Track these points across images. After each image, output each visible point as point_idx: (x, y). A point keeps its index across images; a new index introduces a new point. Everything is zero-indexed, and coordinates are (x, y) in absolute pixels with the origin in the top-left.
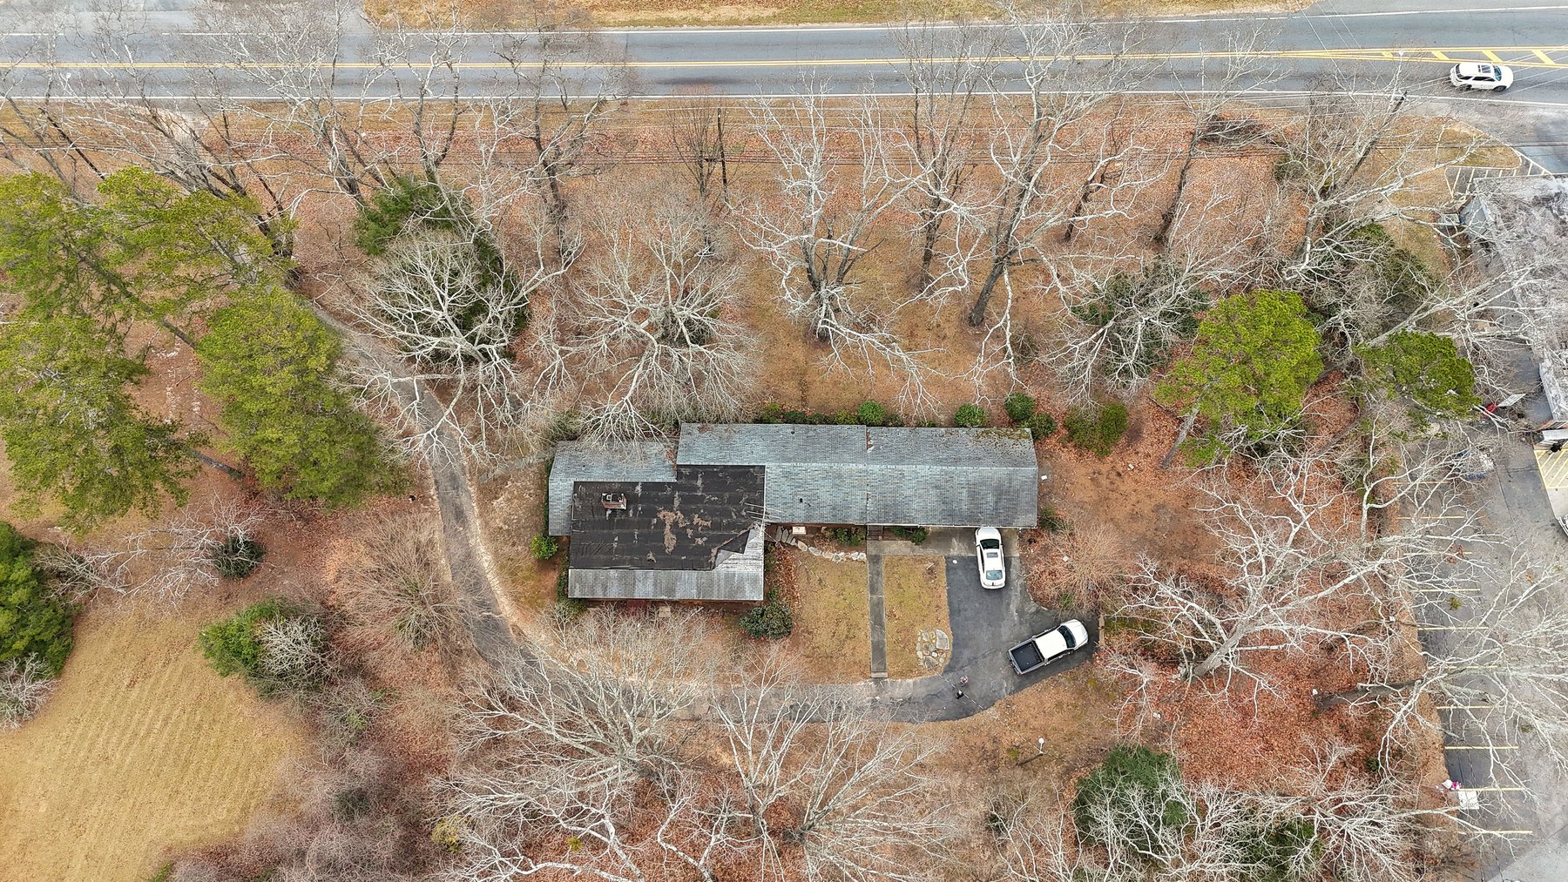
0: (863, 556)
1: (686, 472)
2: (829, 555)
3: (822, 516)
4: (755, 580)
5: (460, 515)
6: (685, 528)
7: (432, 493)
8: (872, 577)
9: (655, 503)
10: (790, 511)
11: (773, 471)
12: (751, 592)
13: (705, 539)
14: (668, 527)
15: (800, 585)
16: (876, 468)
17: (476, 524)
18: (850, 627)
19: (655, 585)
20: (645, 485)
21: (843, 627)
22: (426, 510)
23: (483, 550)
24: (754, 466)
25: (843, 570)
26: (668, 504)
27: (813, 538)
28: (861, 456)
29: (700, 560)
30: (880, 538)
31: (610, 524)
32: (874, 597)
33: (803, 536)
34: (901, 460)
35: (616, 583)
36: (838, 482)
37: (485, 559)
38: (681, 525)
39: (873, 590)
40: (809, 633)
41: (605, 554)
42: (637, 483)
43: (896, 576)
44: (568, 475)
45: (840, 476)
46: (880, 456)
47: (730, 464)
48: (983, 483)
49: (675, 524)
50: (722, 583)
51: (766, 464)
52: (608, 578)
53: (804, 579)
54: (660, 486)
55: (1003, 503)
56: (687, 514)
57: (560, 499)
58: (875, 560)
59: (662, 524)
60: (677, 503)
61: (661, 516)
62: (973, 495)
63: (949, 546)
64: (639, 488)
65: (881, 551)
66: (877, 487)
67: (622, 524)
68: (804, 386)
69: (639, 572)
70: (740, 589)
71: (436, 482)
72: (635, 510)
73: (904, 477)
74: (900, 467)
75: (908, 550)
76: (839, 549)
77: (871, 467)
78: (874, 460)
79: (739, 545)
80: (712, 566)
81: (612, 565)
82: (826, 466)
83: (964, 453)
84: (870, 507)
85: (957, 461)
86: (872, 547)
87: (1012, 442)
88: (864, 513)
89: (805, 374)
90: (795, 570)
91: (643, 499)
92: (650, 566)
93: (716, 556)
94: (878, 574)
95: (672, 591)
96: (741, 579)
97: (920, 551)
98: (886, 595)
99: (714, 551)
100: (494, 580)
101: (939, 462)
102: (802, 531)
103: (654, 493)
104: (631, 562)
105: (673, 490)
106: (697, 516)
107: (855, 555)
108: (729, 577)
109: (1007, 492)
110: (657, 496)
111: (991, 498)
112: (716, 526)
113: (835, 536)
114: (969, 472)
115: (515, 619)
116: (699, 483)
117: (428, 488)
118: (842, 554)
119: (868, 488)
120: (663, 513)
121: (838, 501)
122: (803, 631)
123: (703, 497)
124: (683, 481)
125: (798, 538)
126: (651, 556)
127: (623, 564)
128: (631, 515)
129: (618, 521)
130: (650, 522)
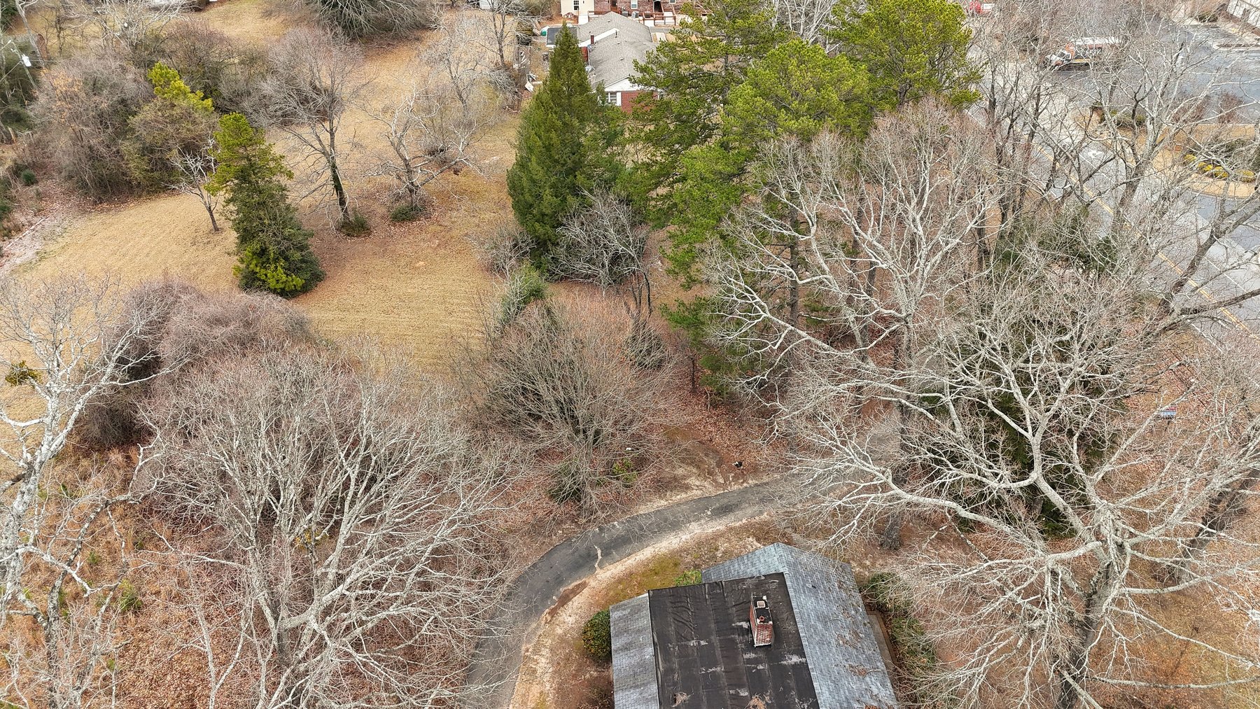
5: (725, 510)
7: (750, 482)
9: (775, 688)
17: (719, 525)
20: (804, 667)
22: (726, 479)
23: (684, 537)
31: (725, 628)
35: (634, 661)
37: (669, 543)
41: (677, 633)
42: (802, 655)
44: (793, 565)
52: (642, 647)
54: (808, 692)
57: (753, 565)
64: (795, 659)
67: (730, 649)
69: (654, 688)
71: (766, 483)
72: (757, 661)
81: (661, 644)
91: (780, 672)
100: (645, 554)
103: (792, 683)
104: (669, 672)
110: (788, 689)
115: (593, 583)
117: (755, 477)
126: (682, 698)
127: (665, 660)
128: (747, 656)
129: (733, 641)
130: (741, 686)
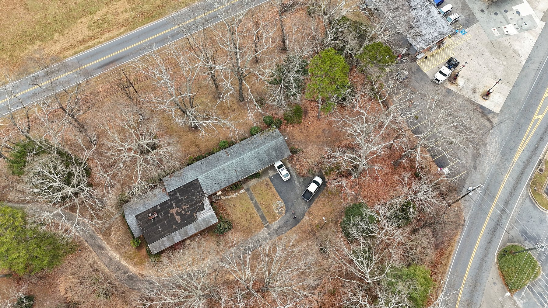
0: (243, 191)
1: (172, 193)
2: (233, 196)
3: (224, 185)
4: (213, 216)
5: (100, 247)
6: (181, 212)
7: (86, 245)
8: (250, 196)
9: (167, 209)
10: (213, 189)
11: (201, 179)
12: (213, 221)
13: (189, 212)
14: (175, 214)
15: (228, 210)
16: (234, 161)
17: (108, 247)
18: (250, 215)
19: (180, 235)
20: (160, 205)
21: (248, 216)
22: (87, 252)
23: (115, 255)
24: (194, 180)
25: (240, 198)
26: (171, 207)
27: (225, 193)
28: (227, 159)
29: (192, 219)
30: (246, 182)
31: (155, 223)
32: (253, 201)
33: (221, 194)
34: (240, 155)
35: (167, 242)
36: (224, 171)
37: (117, 257)
38: (179, 212)
39: (252, 199)
40: (239, 223)
41: (158, 234)
43: (257, 191)
44: (132, 215)
45: (224, 169)
46: (233, 157)
47: (186, 183)
48: (269, 149)
49: (177, 212)
50: (202, 223)
51: (198, 178)
52: (163, 241)
53: (229, 208)
54: (166, 202)
55: (278, 152)
56: (179, 207)
57: (133, 224)
58: (248, 190)
59: (172, 214)
60: (174, 205)
61: (171, 212)
62: (268, 155)
63: (268, 174)
64: (158, 207)
65: (249, 186)
66: (237, 167)
67: (158, 222)
68: (197, 146)
69: (173, 234)
70: (209, 221)
71: (86, 240)
72: (161, 215)
73: (244, 160)
74: (241, 157)
75: (257, 181)
76: (235, 192)
77: (232, 161)
78: (232, 159)
79: (202, 208)
80: (196, 219)
81: (162, 236)
82: (217, 168)
83: (259, 143)
84: (238, 174)
85: (258, 147)
86: (245, 186)
87: (271, 132)
88: (237, 177)
89: (196, 142)
90: (224, 206)
91: (162, 209)
92: (175, 230)
93: (196, 216)
94: (251, 194)
95: (187, 234)
96: (208, 218)
97: (260, 180)
98: (256, 199)
99: (195, 214)
100: (124, 263)
101: (252, 149)
102: (220, 193)
103: (164, 206)
104: (169, 232)
105: (171, 201)
106: (183, 206)
107: (241, 192)
108: (204, 220)
109: (278, 148)
110: (166, 206)
111: (274, 153)
112: (191, 206)
113: (232, 189)
114: (263, 148)
115: (138, 271)
116: (178, 195)
117: (84, 244)
118: (237, 193)
119: (235, 169)
120: (171, 211)
121: (227, 177)
122: (236, 224)
123: (182, 199)
124: (173, 197)
125: (220, 196)
126: (174, 227)
127: (166, 234)
128: (160, 217)
129: (157, 221)
130: (168, 216)
